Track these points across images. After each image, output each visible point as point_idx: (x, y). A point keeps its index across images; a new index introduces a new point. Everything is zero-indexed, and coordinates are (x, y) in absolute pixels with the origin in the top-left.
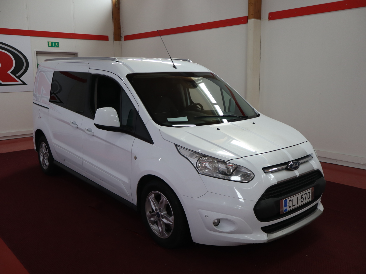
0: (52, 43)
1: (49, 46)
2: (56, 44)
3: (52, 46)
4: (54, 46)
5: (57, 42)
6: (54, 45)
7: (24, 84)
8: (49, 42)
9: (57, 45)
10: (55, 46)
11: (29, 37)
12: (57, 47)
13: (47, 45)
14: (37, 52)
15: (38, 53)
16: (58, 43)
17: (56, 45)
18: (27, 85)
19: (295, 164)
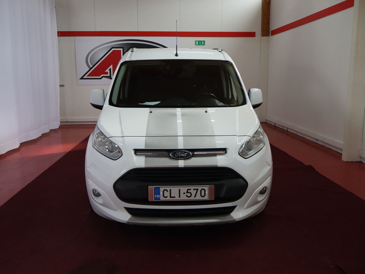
0: (199, 41)
1: (196, 45)
2: (203, 42)
3: (199, 45)
4: (200, 44)
5: (203, 41)
8: (196, 41)
9: (203, 43)
10: (201, 45)
11: (180, 37)
12: (203, 45)
13: (195, 44)
16: (204, 41)
19: (181, 153)
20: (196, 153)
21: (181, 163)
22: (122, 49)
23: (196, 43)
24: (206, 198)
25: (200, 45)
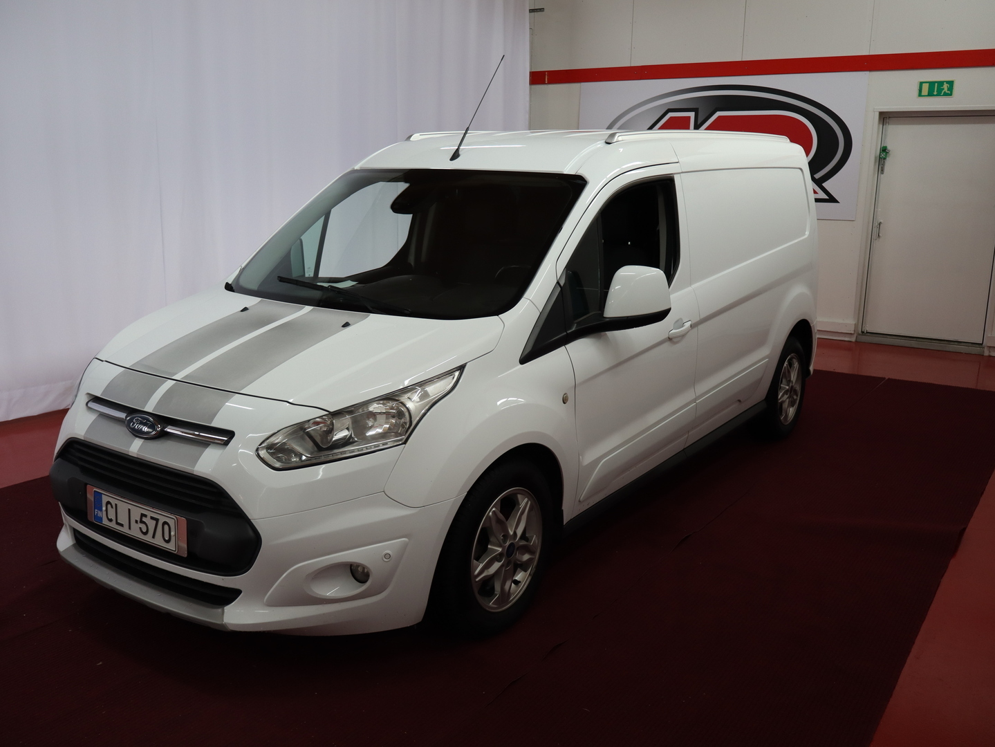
0: (932, 84)
1: (920, 95)
2: (946, 86)
3: (930, 94)
4: (935, 93)
5: (947, 82)
6: (936, 89)
7: (832, 199)
8: (921, 83)
9: (946, 89)
10: (939, 95)
11: (867, 73)
12: (946, 94)
13: (917, 92)
14: (881, 114)
15: (885, 117)
16: (951, 83)
17: (943, 89)
18: (838, 202)
19: (141, 423)
20: (169, 430)
21: (136, 447)
22: (693, 113)
23: (920, 90)
24: (171, 547)
25: (937, 95)
